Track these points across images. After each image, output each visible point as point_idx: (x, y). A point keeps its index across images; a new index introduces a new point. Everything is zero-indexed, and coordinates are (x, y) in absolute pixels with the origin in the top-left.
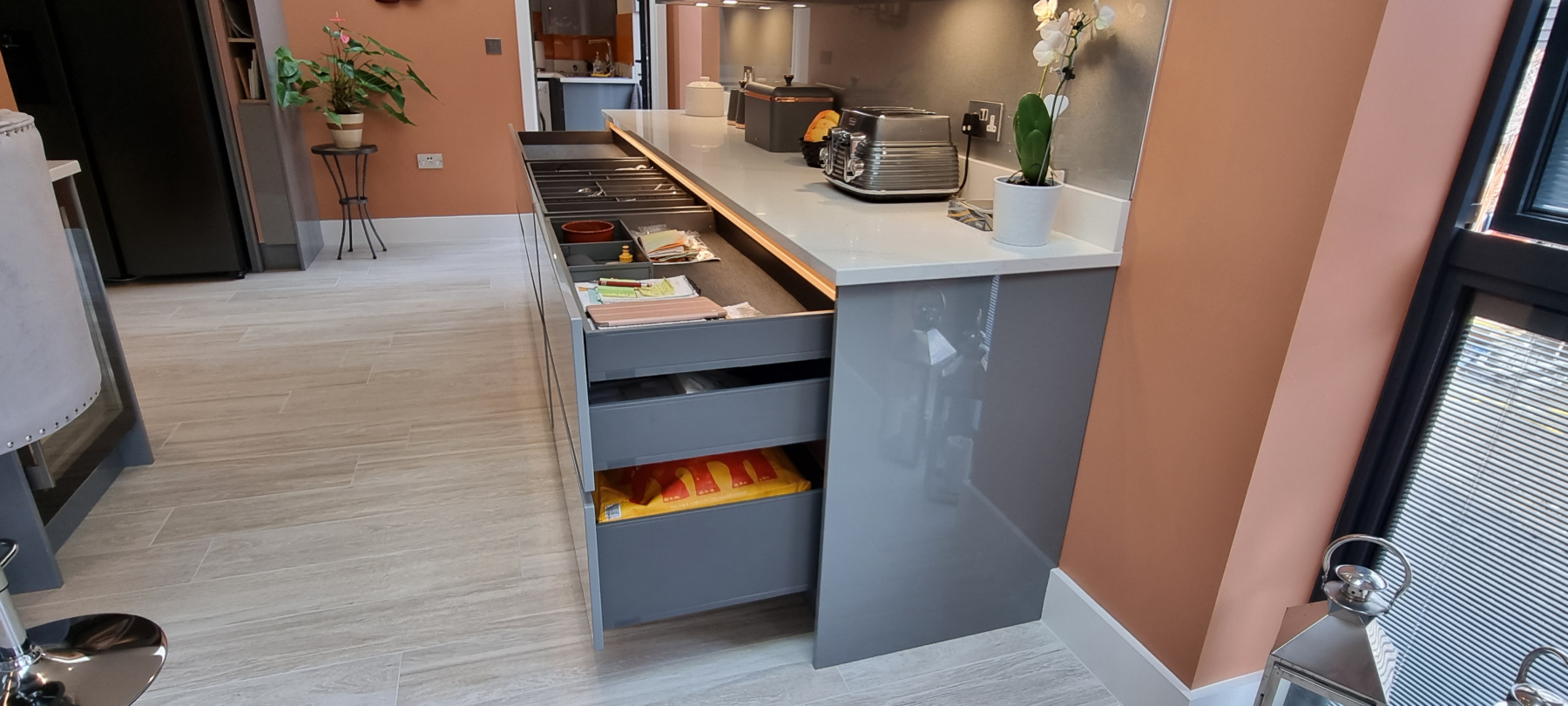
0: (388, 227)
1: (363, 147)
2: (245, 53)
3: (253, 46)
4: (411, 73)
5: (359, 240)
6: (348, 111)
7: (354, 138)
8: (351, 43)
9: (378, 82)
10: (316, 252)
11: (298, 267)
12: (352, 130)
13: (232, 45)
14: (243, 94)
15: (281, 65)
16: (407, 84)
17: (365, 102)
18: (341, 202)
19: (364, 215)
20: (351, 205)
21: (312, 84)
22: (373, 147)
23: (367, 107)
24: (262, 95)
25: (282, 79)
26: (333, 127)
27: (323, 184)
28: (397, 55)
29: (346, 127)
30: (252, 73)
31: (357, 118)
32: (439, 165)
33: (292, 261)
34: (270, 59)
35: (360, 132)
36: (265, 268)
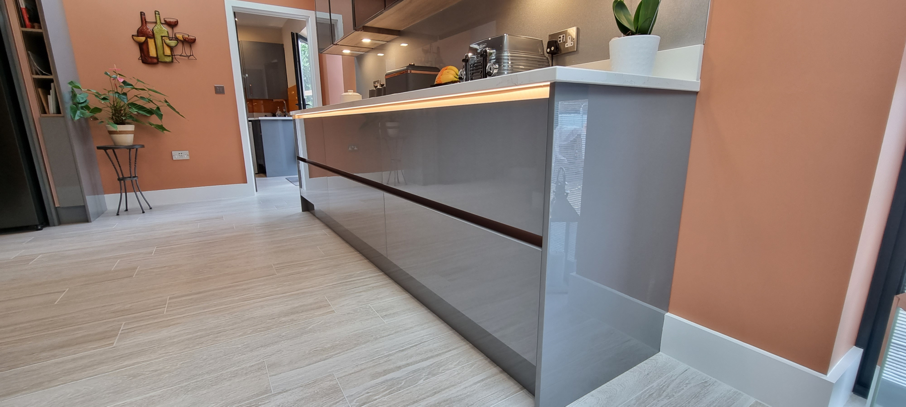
0: (153, 196)
1: (134, 145)
2: (45, 86)
3: (52, 81)
4: (167, 102)
5: (134, 205)
6: (123, 123)
7: (128, 139)
8: (125, 83)
10: (101, 213)
11: (86, 220)
12: (126, 135)
13: (36, 80)
14: (44, 111)
15: (74, 96)
16: (164, 109)
18: (119, 179)
19: (136, 188)
20: (127, 183)
22: (142, 146)
23: (134, 120)
24: (58, 111)
25: (75, 104)
26: (111, 133)
27: (105, 171)
28: (156, 92)
29: (121, 132)
30: (51, 98)
31: (131, 128)
32: (187, 157)
33: (81, 216)
34: (65, 89)
35: (132, 136)
36: (60, 223)
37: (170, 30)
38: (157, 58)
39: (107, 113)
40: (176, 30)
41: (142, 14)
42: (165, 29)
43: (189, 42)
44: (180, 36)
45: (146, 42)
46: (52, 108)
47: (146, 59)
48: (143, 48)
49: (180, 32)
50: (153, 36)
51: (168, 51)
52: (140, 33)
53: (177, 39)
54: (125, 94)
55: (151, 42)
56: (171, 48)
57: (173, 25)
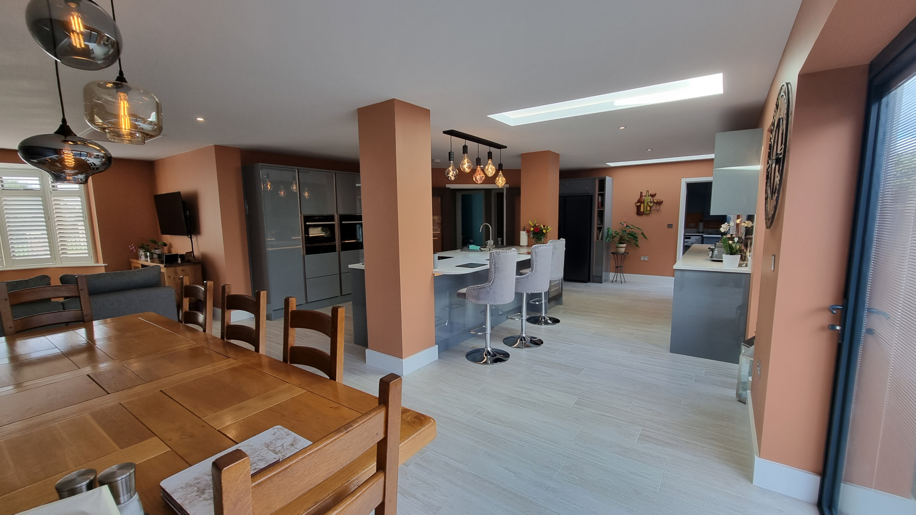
0: (627, 276)
1: (625, 253)
2: (600, 229)
3: (602, 227)
4: (643, 234)
5: (619, 279)
6: (623, 243)
7: (623, 250)
8: (627, 226)
9: (633, 236)
10: (607, 280)
11: (601, 283)
12: (622, 248)
13: (598, 227)
14: (598, 239)
15: (608, 232)
16: (640, 237)
17: (627, 241)
18: (616, 267)
19: (622, 272)
20: (619, 269)
21: (615, 236)
22: (628, 253)
23: (628, 242)
24: (602, 239)
25: (608, 235)
26: (617, 247)
27: (612, 263)
28: (638, 228)
29: (620, 247)
30: (601, 234)
31: (625, 245)
32: (646, 259)
33: (599, 280)
34: (606, 230)
35: (624, 249)
36: (593, 282)
37: (652, 199)
38: (643, 212)
39: (617, 239)
40: (654, 198)
41: (641, 192)
42: (650, 198)
43: (659, 203)
44: (655, 201)
45: (640, 205)
46: (600, 238)
47: (639, 213)
48: (638, 208)
49: (656, 199)
50: (644, 203)
51: (649, 209)
52: (639, 201)
53: (654, 202)
54: (625, 231)
55: (642, 205)
56: (651, 207)
57: (653, 196)
